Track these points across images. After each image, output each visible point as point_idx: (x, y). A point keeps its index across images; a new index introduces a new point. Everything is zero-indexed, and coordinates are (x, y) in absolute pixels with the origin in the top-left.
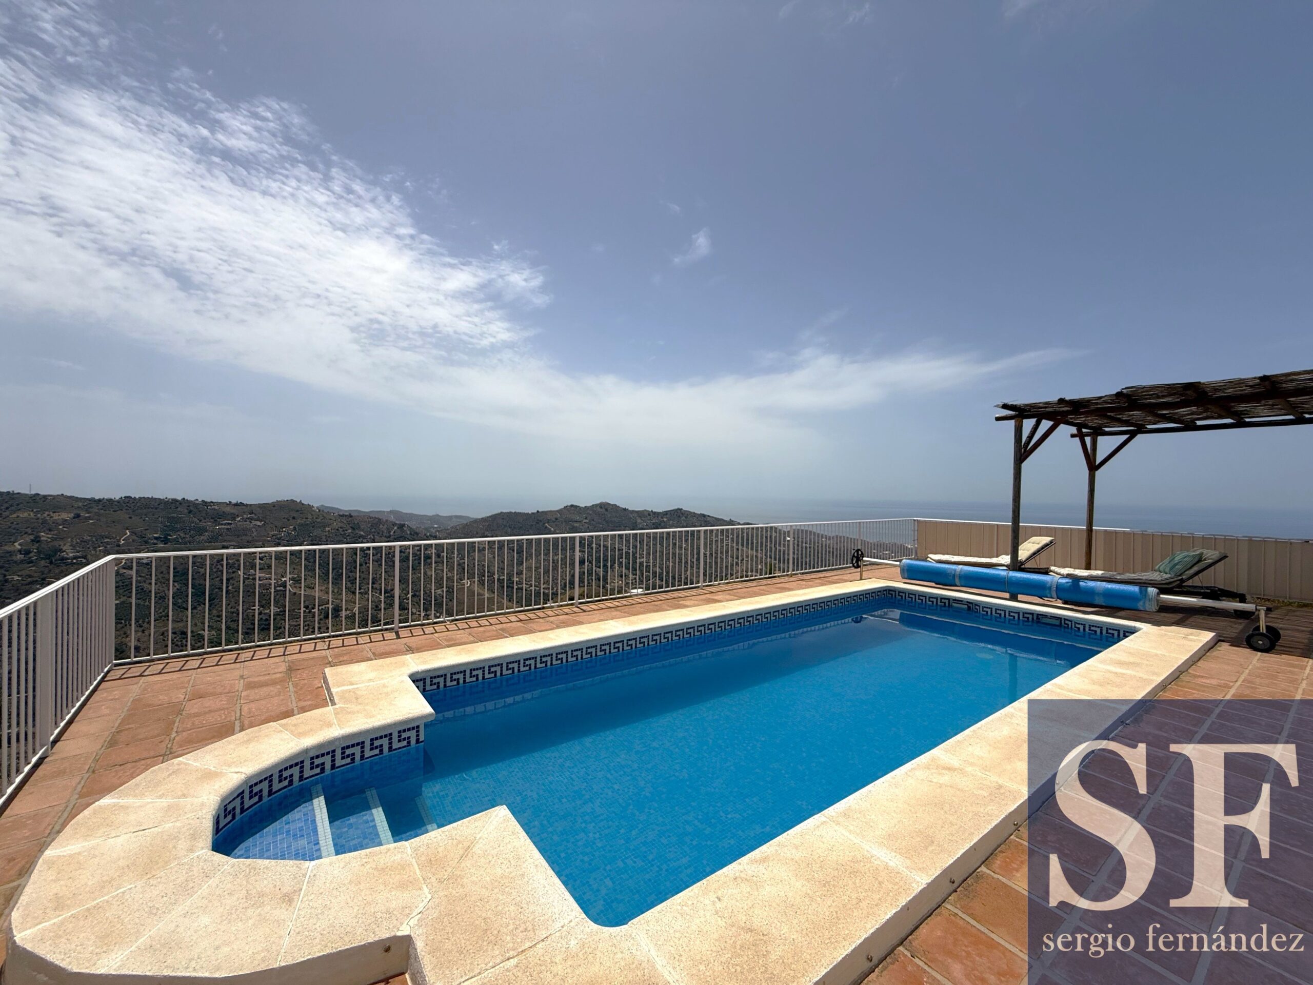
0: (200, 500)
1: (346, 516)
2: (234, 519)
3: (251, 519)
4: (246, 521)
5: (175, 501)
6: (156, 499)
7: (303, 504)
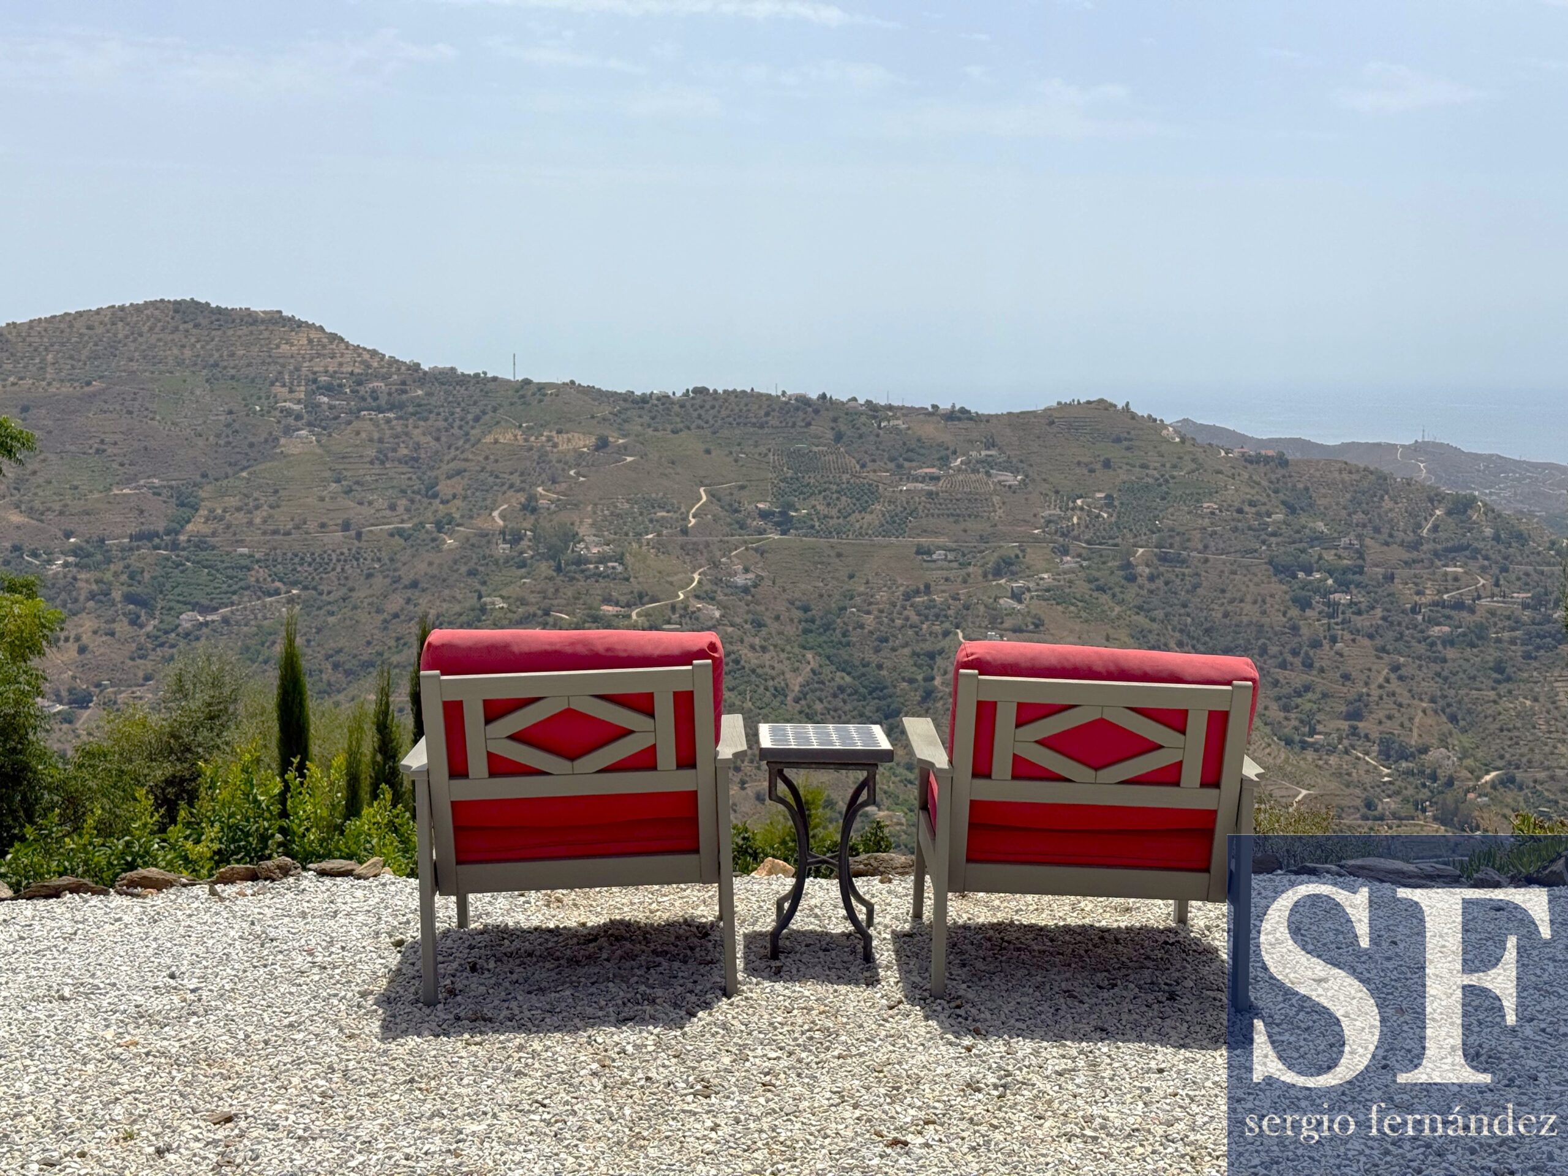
0: (861, 401)
1: (1267, 460)
2: (944, 461)
3: (988, 464)
4: (975, 471)
5: (803, 401)
6: (760, 395)
7: (1133, 416)
